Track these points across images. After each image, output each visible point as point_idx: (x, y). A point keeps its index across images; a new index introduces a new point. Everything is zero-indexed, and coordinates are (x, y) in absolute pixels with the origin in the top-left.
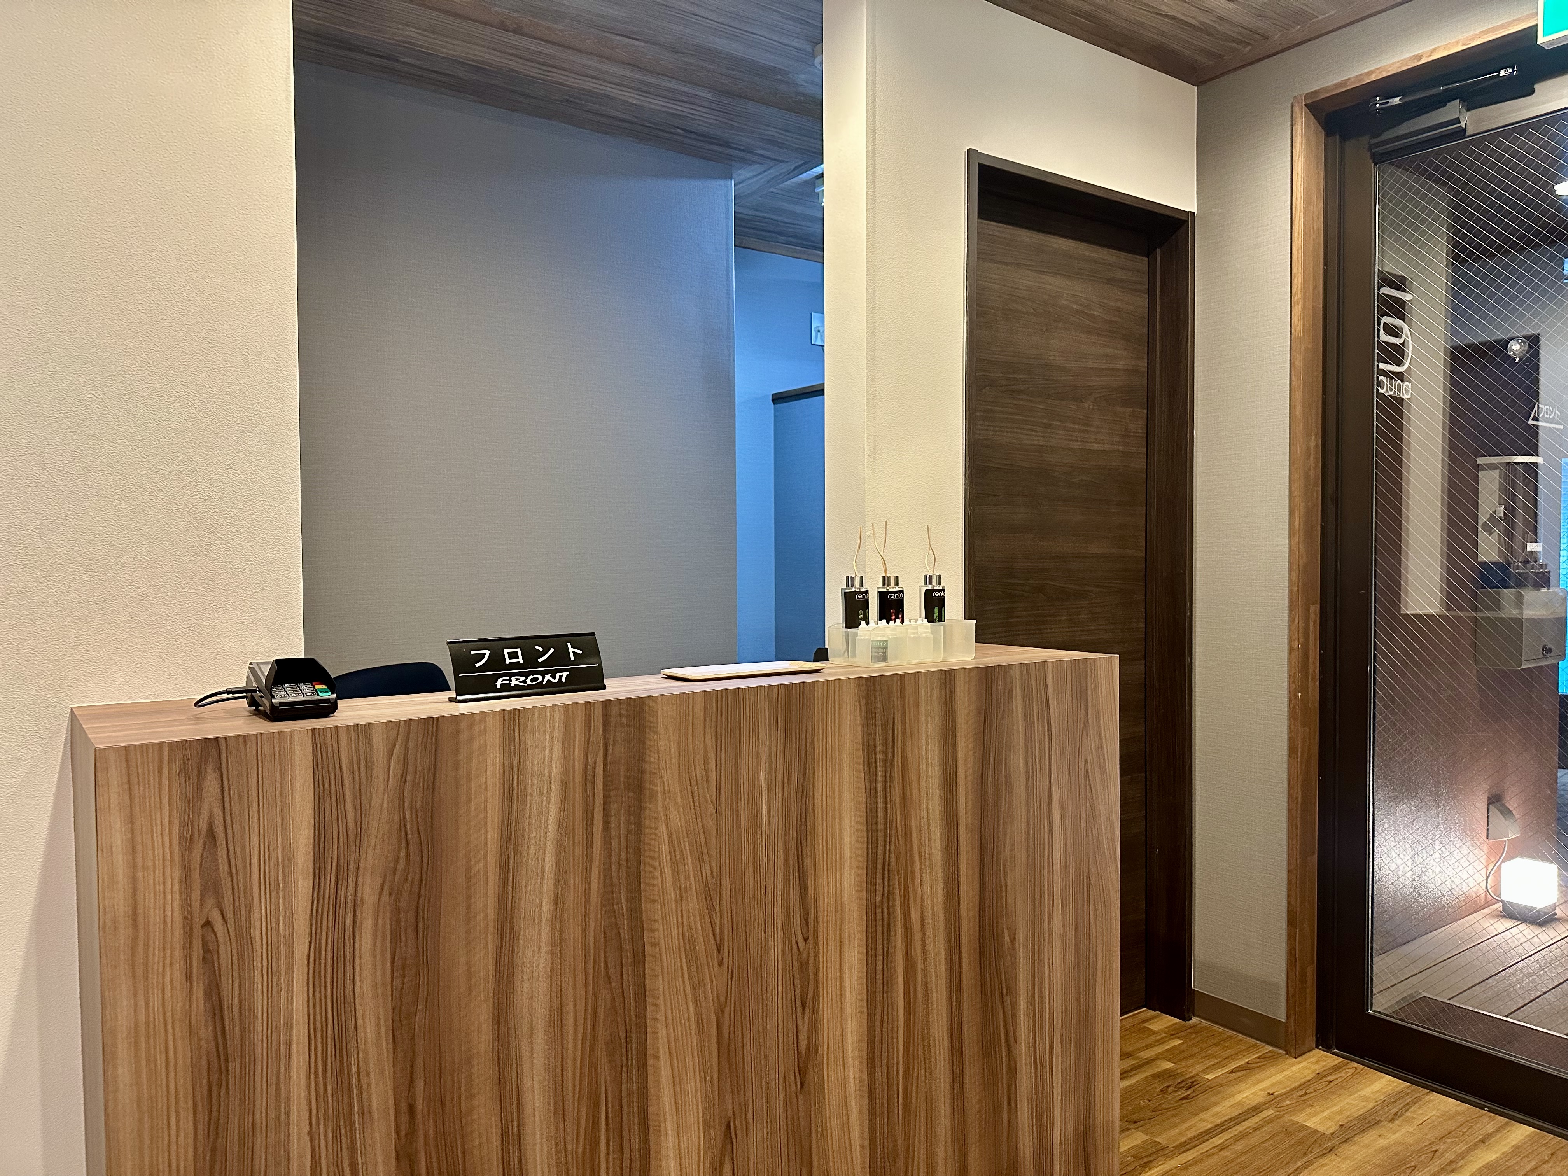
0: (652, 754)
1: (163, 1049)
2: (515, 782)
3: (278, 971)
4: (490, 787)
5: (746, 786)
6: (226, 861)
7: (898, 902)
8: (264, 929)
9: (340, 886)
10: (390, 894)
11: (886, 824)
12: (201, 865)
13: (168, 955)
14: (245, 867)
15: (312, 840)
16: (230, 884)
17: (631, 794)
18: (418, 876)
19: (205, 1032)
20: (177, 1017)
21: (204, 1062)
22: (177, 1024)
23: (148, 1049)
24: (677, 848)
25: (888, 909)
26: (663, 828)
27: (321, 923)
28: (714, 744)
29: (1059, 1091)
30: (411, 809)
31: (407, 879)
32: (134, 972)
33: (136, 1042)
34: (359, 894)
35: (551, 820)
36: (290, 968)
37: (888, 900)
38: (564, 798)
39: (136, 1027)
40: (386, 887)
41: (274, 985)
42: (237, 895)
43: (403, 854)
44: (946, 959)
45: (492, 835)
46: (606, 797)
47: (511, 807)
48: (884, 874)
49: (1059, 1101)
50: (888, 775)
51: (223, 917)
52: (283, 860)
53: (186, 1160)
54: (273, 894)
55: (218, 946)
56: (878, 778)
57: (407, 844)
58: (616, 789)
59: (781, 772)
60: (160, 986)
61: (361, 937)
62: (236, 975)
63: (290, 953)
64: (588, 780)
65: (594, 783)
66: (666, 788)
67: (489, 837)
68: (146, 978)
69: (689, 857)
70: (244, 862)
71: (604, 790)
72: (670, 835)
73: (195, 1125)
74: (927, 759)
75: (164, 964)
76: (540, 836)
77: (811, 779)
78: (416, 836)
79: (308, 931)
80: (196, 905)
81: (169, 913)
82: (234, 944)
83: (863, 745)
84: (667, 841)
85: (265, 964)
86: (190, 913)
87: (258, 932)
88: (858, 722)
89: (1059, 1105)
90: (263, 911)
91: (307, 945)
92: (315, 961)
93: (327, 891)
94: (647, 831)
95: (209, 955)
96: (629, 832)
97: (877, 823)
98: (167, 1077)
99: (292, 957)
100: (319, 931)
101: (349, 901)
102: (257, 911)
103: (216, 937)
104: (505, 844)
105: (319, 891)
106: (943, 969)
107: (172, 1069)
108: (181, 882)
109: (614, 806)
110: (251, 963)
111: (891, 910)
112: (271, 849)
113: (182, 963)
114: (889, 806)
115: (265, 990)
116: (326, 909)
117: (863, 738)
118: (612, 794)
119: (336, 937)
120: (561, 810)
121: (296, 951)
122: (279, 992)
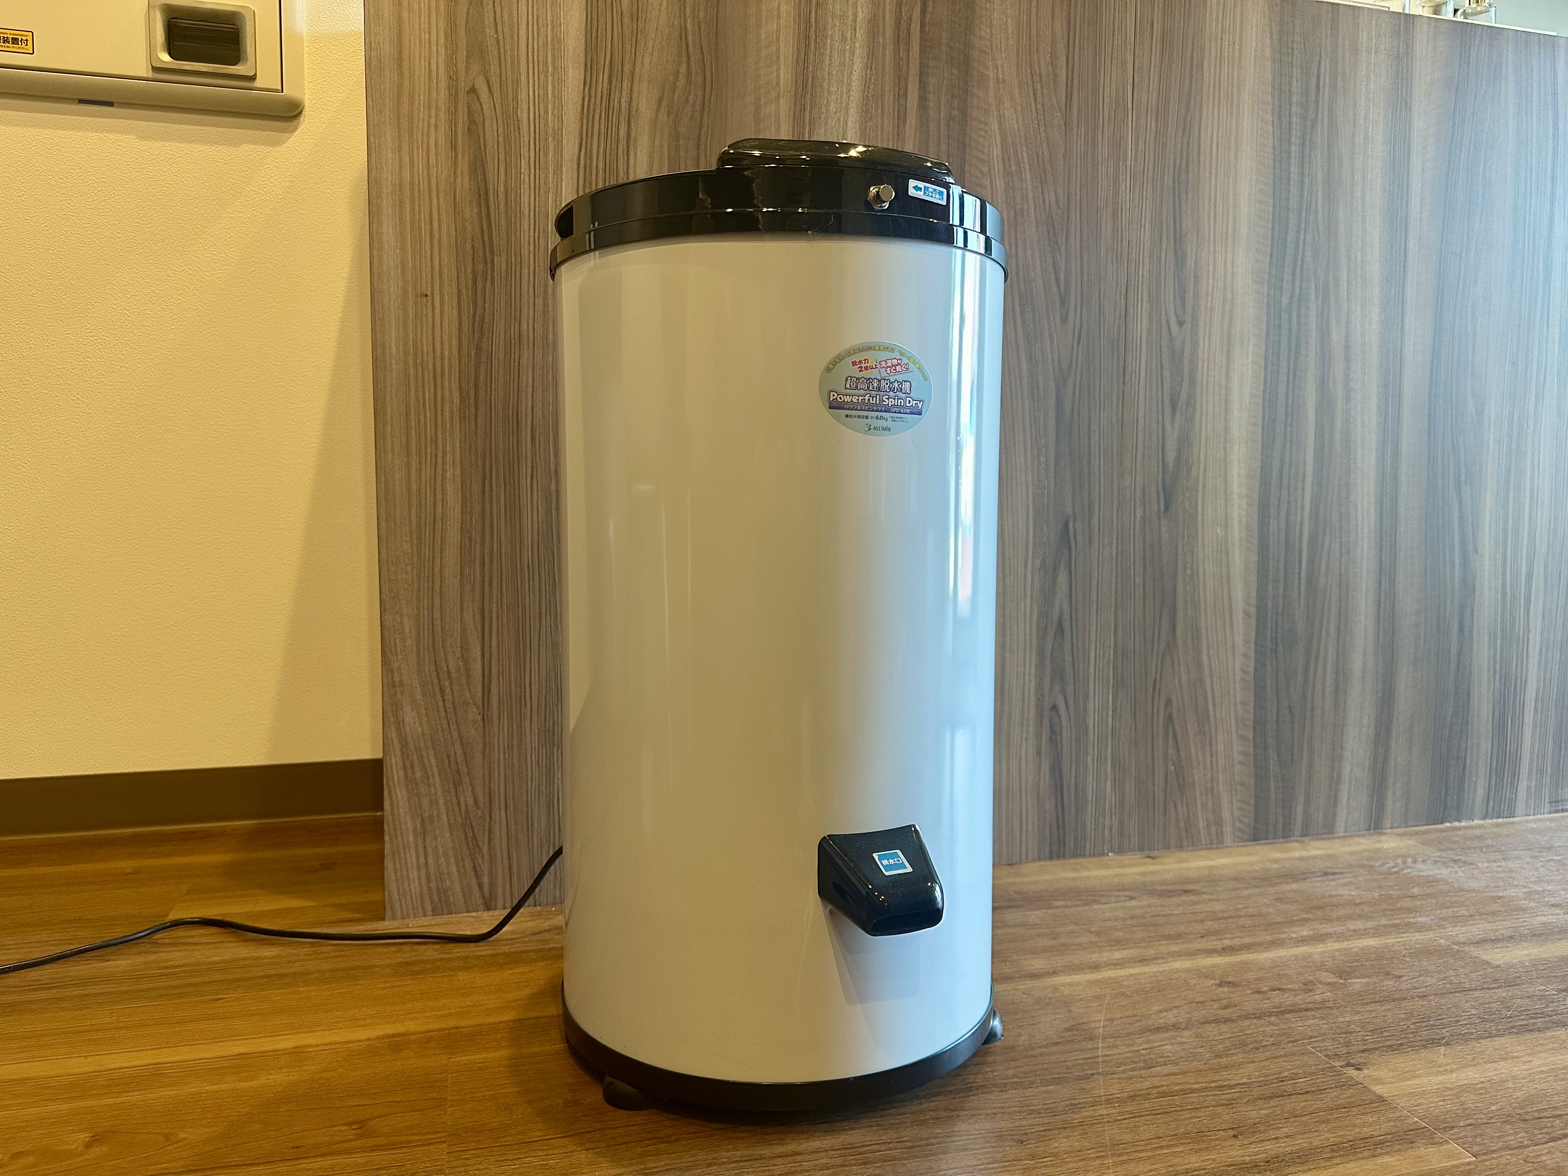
0: (983, 27)
1: (428, 219)
2: (813, 16)
3: (546, 167)
4: (783, 15)
5: (1107, 100)
6: (493, 24)
7: (1313, 313)
8: (532, 115)
9: (613, 88)
10: (669, 113)
11: (1301, 203)
12: (467, 21)
13: (433, 115)
14: (512, 38)
15: (583, 26)
16: (497, 51)
17: (955, 71)
18: (699, 101)
19: (470, 212)
20: (442, 188)
21: (468, 247)
22: (442, 194)
23: (412, 211)
24: (1012, 157)
25: (1299, 317)
26: (994, 125)
27: (593, 126)
28: (1066, 34)
29: (1538, 639)
30: (693, 18)
31: (687, 101)
32: (399, 123)
33: (401, 202)
34: (634, 104)
35: (855, 75)
36: (559, 166)
37: (1299, 306)
38: (872, 54)
39: (401, 184)
40: (664, 104)
41: (542, 182)
42: (503, 67)
43: (683, 70)
44: (1379, 407)
45: (785, 75)
46: (923, 66)
47: (807, 46)
48: (1294, 270)
49: (1537, 654)
50: (1308, 138)
51: (490, 89)
52: (552, 40)
53: (450, 349)
54: (542, 77)
55: (484, 120)
56: (1293, 139)
57: (688, 58)
58: (935, 58)
59: (1155, 95)
60: (425, 148)
61: (636, 155)
62: (502, 158)
63: (559, 150)
64: (901, 39)
65: (908, 43)
66: (1000, 76)
67: (782, 76)
68: (411, 135)
69: (1028, 172)
70: (512, 30)
71: (921, 57)
72: (1004, 139)
73: (459, 312)
74: (1366, 131)
75: (429, 124)
76: (842, 92)
77: (1197, 115)
78: (699, 51)
79: (578, 130)
80: (462, 66)
81: (434, 68)
82: (500, 122)
83: (1273, 87)
84: (999, 142)
85: (532, 155)
86: (456, 73)
87: (525, 116)
88: (1268, 55)
89: (1537, 659)
90: (531, 93)
91: (577, 146)
92: (585, 167)
93: (600, 90)
94: (974, 123)
95: (474, 128)
96: (951, 118)
97: (1288, 199)
98: (432, 251)
99: (562, 156)
100: (590, 133)
101: (623, 109)
102: (524, 91)
103: (482, 109)
104: (800, 91)
105: (590, 87)
106: (1374, 420)
107: (436, 243)
108: (446, 35)
109: (932, 80)
110: (518, 150)
111: (1302, 320)
112: (540, 24)
113: (447, 126)
114: (1307, 180)
115: (532, 185)
116: (598, 111)
117: (1273, 77)
118: (931, 63)
119: (608, 146)
120: (868, 67)
121: (565, 151)
122: (547, 192)
